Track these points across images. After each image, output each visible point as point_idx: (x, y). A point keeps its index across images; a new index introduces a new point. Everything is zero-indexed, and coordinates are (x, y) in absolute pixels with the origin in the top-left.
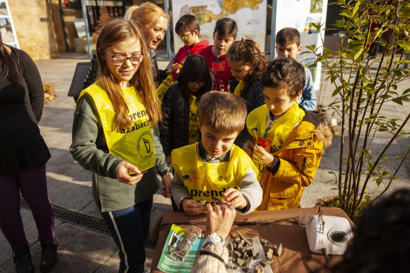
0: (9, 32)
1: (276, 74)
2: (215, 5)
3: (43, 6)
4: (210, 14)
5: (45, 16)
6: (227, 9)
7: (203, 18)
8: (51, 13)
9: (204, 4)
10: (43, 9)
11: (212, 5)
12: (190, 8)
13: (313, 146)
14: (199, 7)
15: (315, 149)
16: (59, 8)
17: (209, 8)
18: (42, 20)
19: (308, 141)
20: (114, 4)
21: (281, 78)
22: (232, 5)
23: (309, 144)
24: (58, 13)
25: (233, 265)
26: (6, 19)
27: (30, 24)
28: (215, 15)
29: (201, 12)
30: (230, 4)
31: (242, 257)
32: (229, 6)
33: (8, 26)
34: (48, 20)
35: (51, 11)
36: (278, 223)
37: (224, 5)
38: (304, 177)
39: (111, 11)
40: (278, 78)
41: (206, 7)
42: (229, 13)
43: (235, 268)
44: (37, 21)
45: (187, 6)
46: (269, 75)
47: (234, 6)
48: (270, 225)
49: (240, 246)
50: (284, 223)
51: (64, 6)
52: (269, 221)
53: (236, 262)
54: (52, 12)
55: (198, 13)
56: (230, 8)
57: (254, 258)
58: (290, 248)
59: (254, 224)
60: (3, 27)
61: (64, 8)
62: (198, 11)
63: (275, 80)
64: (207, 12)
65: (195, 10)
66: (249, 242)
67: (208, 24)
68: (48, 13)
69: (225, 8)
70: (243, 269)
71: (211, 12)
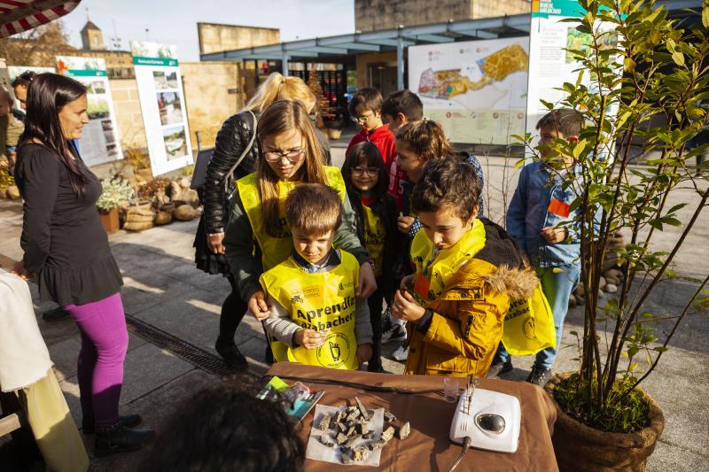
0: (177, 110)
1: (433, 190)
2: (473, 68)
3: (233, 73)
4: (464, 81)
5: (235, 87)
6: (491, 74)
7: (455, 87)
8: (243, 82)
9: (456, 67)
10: (233, 77)
11: (468, 68)
12: (435, 73)
13: (485, 300)
14: (448, 71)
15: (488, 304)
16: (254, 75)
17: (463, 73)
18: (230, 91)
19: (476, 291)
20: (336, 67)
21: (441, 194)
22: (499, 67)
23: (477, 296)
24: (252, 81)
25: (330, 441)
26: (175, 94)
27: (214, 98)
28: (472, 83)
29: (452, 79)
30: (496, 66)
31: (346, 433)
32: (494, 69)
33: (177, 102)
34: (238, 92)
35: (243, 79)
36: (425, 395)
37: (486, 67)
38: (470, 347)
39: (333, 77)
40: (437, 195)
41: (459, 70)
42: (493, 80)
43: (330, 445)
44: (224, 92)
45: (430, 69)
46: (422, 194)
47: (502, 69)
48: (412, 397)
49: (352, 417)
50: (434, 396)
51: (261, 72)
52: (413, 390)
53: (335, 438)
54: (246, 81)
55: (447, 80)
56: (496, 72)
57: (364, 437)
58: (422, 431)
59: (389, 390)
60: (170, 104)
61: (261, 75)
62: (447, 76)
63: (432, 199)
64: (460, 79)
65: (443, 75)
66: (366, 415)
67: (463, 96)
68: (239, 82)
69: (488, 73)
70: (341, 449)
71: (467, 78)
